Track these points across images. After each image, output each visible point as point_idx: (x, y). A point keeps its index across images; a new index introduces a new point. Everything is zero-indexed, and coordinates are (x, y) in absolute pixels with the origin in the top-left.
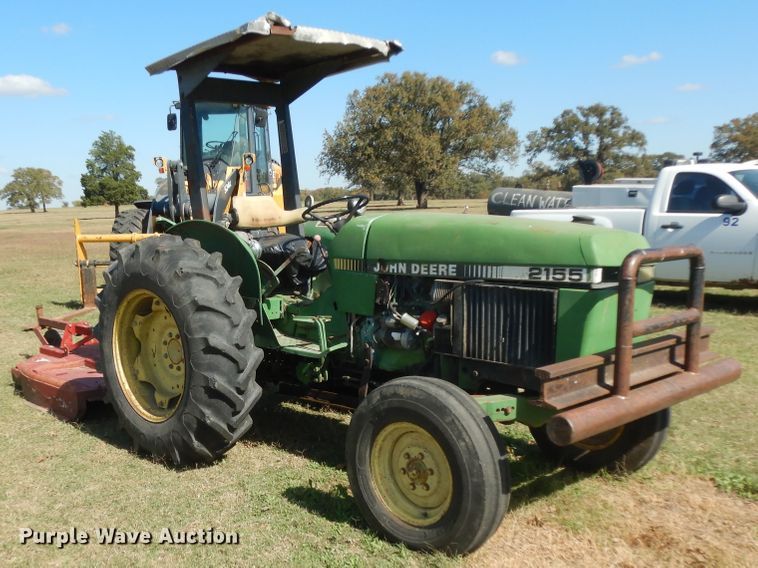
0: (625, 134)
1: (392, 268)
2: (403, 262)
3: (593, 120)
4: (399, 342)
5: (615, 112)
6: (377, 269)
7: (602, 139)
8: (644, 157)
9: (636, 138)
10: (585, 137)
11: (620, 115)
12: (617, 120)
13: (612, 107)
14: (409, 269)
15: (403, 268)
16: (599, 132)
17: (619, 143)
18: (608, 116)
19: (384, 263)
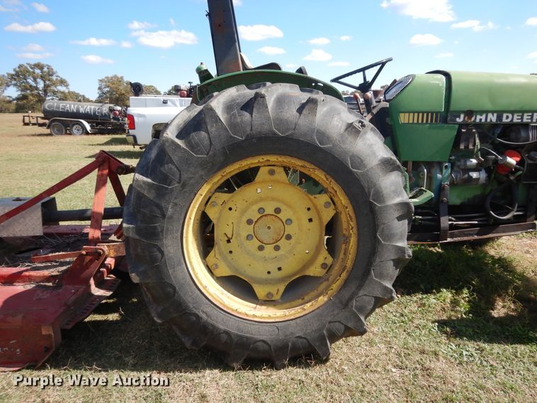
0: (56, 79)
1: (479, 118)
2: (493, 112)
3: (38, 71)
4: (478, 179)
5: (49, 68)
6: (460, 120)
7: (45, 82)
8: (69, 92)
9: (63, 82)
10: (35, 80)
11: (52, 69)
12: (51, 73)
13: (47, 65)
14: (500, 117)
15: (493, 118)
16: (42, 78)
17: (54, 84)
18: (46, 69)
19: (470, 113)
